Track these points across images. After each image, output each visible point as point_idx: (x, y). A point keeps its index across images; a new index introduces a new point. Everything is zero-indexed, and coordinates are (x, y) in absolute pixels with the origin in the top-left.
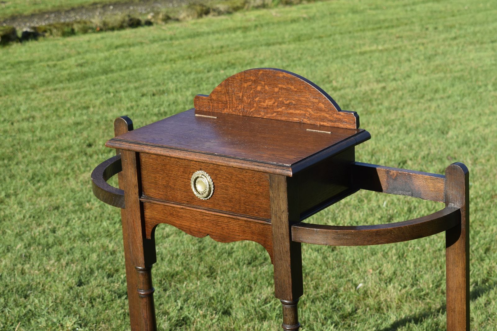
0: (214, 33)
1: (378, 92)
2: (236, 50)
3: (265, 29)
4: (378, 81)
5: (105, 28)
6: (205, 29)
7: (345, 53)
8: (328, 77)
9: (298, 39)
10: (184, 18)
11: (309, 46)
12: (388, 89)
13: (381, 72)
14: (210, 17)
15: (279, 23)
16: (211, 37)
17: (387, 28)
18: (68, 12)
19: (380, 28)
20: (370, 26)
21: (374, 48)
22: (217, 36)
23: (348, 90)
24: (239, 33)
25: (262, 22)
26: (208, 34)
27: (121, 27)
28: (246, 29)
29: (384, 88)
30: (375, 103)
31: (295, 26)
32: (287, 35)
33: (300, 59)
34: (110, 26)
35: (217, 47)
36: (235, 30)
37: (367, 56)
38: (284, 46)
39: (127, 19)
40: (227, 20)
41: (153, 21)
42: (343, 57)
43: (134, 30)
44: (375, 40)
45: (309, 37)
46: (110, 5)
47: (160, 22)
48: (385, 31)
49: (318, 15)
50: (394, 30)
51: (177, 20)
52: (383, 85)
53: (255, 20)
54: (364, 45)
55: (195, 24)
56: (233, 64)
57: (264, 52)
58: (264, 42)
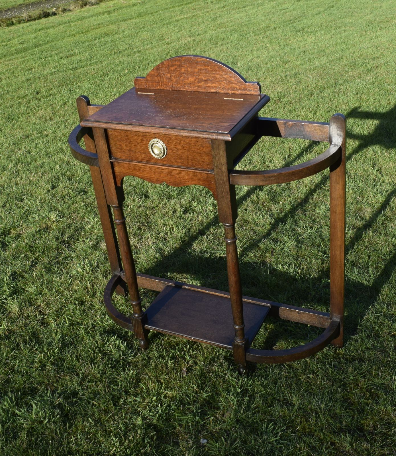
0: (92, 16)
1: (192, 43)
2: (107, 25)
3: (120, 12)
4: (190, 37)
5: (30, 19)
6: (86, 14)
7: (167, 21)
8: (162, 36)
9: (140, 15)
10: (73, 9)
11: (147, 19)
12: (197, 40)
13: (190, 31)
14: (87, 7)
15: (126, 7)
16: (92, 19)
17: (186, 4)
18: (6, 11)
19: (182, 5)
20: (177, 4)
21: (182, 17)
22: (94, 18)
23: (175, 43)
24: (106, 15)
25: (117, 7)
26: (89, 17)
27: (39, 18)
28: (109, 12)
29: (194, 40)
30: (192, 50)
31: (135, 8)
32: (133, 14)
33: (144, 27)
34: (33, 18)
35: (96, 25)
36: (103, 13)
37: (180, 22)
38: (133, 20)
39: (42, 12)
40: (97, 8)
41: (56, 12)
42: (167, 24)
43: (47, 19)
44: (182, 12)
45: (146, 14)
46: (29, 5)
47: (60, 13)
48: (186, 6)
50: (190, 5)
51: (70, 10)
52: (193, 38)
53: (113, 7)
54: (177, 15)
55: (80, 12)
56: (108, 34)
57: (123, 25)
58: (122, 19)
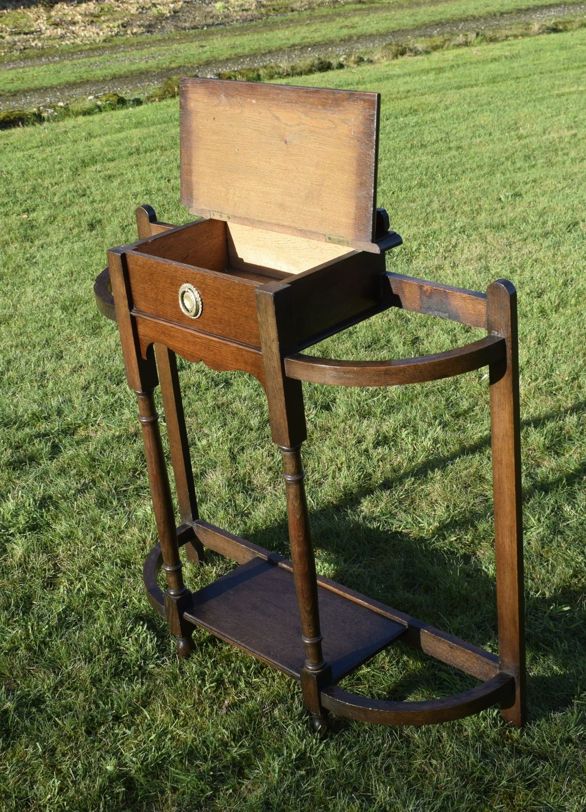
0: (405, 75)
1: (567, 140)
2: (423, 95)
3: (461, 70)
4: (570, 128)
5: (294, 72)
6: (398, 71)
7: (541, 95)
8: (516, 124)
9: (493, 80)
10: (379, 59)
11: (503, 88)
12: (580, 136)
13: (575, 117)
14: (407, 58)
15: (478, 62)
16: (401, 81)
18: (264, 55)
20: (576, 64)
21: (573, 89)
22: (408, 79)
23: (534, 139)
24: (432, 76)
25: (460, 62)
26: (399, 76)
27: (310, 71)
28: (440, 70)
29: (575, 135)
30: (560, 153)
31: (493, 66)
32: (482, 77)
33: (489, 103)
34: (299, 70)
35: (403, 92)
36: (427, 72)
37: (564, 98)
38: (475, 89)
39: (316, 62)
40: (423, 60)
41: (344, 63)
42: (537, 100)
43: (322, 74)
44: (578, 80)
45: (505, 78)
46: (308, 47)
47: (352, 65)
49: (522, 52)
51: (370, 62)
52: (574, 132)
53: (453, 60)
54: (564, 85)
55: (388, 66)
56: (415, 111)
57: (453, 96)
58: (455, 85)
